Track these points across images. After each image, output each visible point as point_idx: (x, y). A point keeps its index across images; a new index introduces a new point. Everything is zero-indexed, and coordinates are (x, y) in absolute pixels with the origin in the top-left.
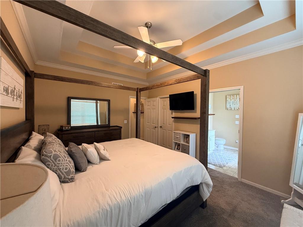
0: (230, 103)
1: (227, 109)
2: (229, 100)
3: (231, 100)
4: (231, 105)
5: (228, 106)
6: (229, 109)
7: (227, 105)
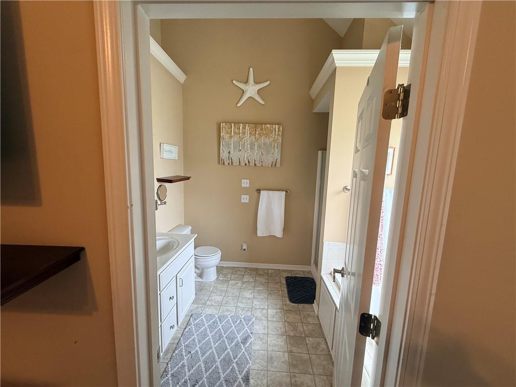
0: (228, 145)
1: (220, 161)
2: (227, 136)
3: (231, 137)
4: (232, 152)
5: (224, 155)
6: (226, 163)
7: (221, 151)
